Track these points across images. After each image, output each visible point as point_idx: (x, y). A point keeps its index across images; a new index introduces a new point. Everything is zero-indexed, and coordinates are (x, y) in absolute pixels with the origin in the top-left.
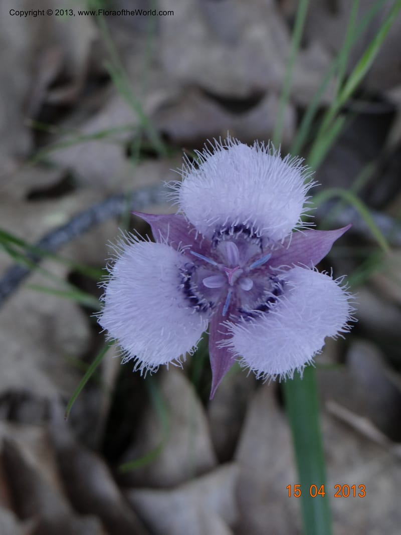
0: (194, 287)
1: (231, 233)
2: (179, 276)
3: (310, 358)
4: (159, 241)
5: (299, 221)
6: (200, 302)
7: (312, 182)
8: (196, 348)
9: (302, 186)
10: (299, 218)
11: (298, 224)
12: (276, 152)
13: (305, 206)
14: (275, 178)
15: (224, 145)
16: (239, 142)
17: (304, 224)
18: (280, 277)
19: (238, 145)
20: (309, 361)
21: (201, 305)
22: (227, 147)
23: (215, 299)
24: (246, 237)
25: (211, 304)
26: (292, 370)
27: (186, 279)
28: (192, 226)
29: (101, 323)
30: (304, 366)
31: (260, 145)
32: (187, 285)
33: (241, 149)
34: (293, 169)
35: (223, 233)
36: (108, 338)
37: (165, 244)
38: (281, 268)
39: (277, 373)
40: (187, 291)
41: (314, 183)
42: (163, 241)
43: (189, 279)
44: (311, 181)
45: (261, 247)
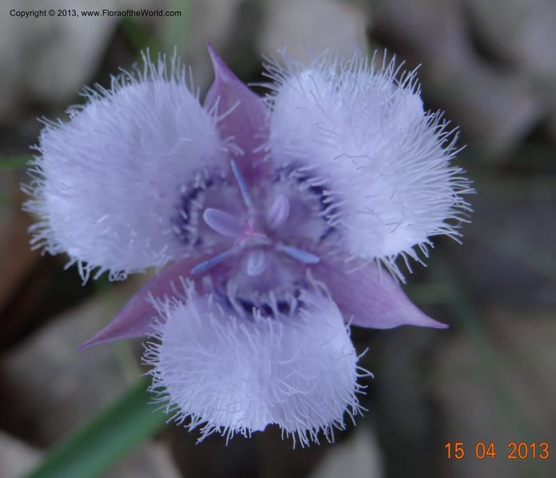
0: (196, 204)
1: (303, 187)
2: (194, 173)
3: (232, 429)
4: (208, 111)
5: (393, 256)
6: (188, 228)
7: (455, 229)
8: (122, 277)
9: (439, 221)
10: (396, 254)
11: (387, 258)
12: (452, 149)
13: (416, 248)
14: (418, 178)
15: (398, 77)
16: (419, 92)
17: (393, 266)
18: (305, 296)
19: (414, 92)
20: (229, 428)
21: (185, 232)
22: (399, 83)
23: (209, 242)
24: (316, 207)
25: (199, 242)
26: (200, 419)
27: (196, 185)
28: (267, 132)
29: (43, 137)
30: (218, 429)
31: (441, 122)
32: (193, 194)
33: (412, 102)
34: (448, 191)
35: (294, 177)
36: (33, 163)
37: (213, 120)
38: (320, 287)
39: (180, 406)
40: (186, 201)
41: (456, 233)
42: (213, 114)
43: (200, 189)
44: (456, 227)
45: (323, 238)
